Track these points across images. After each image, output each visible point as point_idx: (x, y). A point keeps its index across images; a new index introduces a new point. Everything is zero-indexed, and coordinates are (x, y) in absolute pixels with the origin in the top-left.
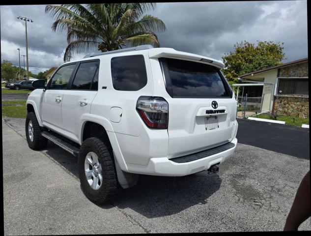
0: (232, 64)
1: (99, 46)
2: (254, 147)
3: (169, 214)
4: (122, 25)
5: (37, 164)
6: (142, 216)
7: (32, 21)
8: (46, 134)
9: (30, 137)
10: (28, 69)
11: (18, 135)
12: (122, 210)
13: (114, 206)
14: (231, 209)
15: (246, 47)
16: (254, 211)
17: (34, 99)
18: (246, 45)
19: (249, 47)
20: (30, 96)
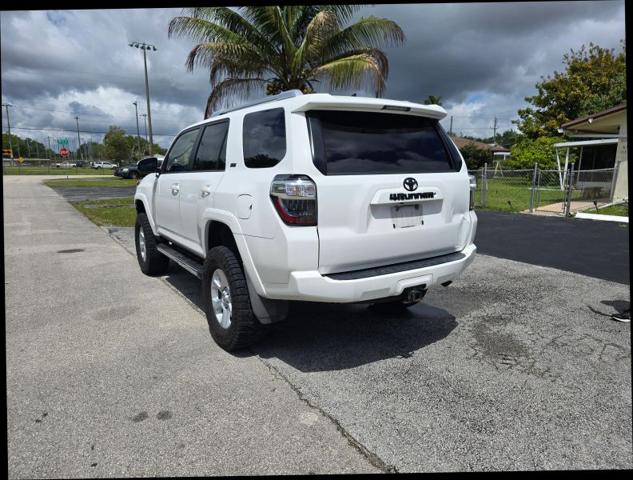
0: (558, 98)
1: (269, 86)
2: (556, 270)
3: (339, 368)
4: (309, 41)
5: (149, 296)
6: (294, 369)
7: (155, 49)
8: (162, 248)
9: (143, 254)
10: (151, 138)
11: (127, 254)
12: (264, 360)
13: (254, 354)
14: (451, 368)
15: (592, 57)
16: (495, 372)
17: (144, 190)
18: (594, 53)
19: (601, 57)
20: (140, 185)
